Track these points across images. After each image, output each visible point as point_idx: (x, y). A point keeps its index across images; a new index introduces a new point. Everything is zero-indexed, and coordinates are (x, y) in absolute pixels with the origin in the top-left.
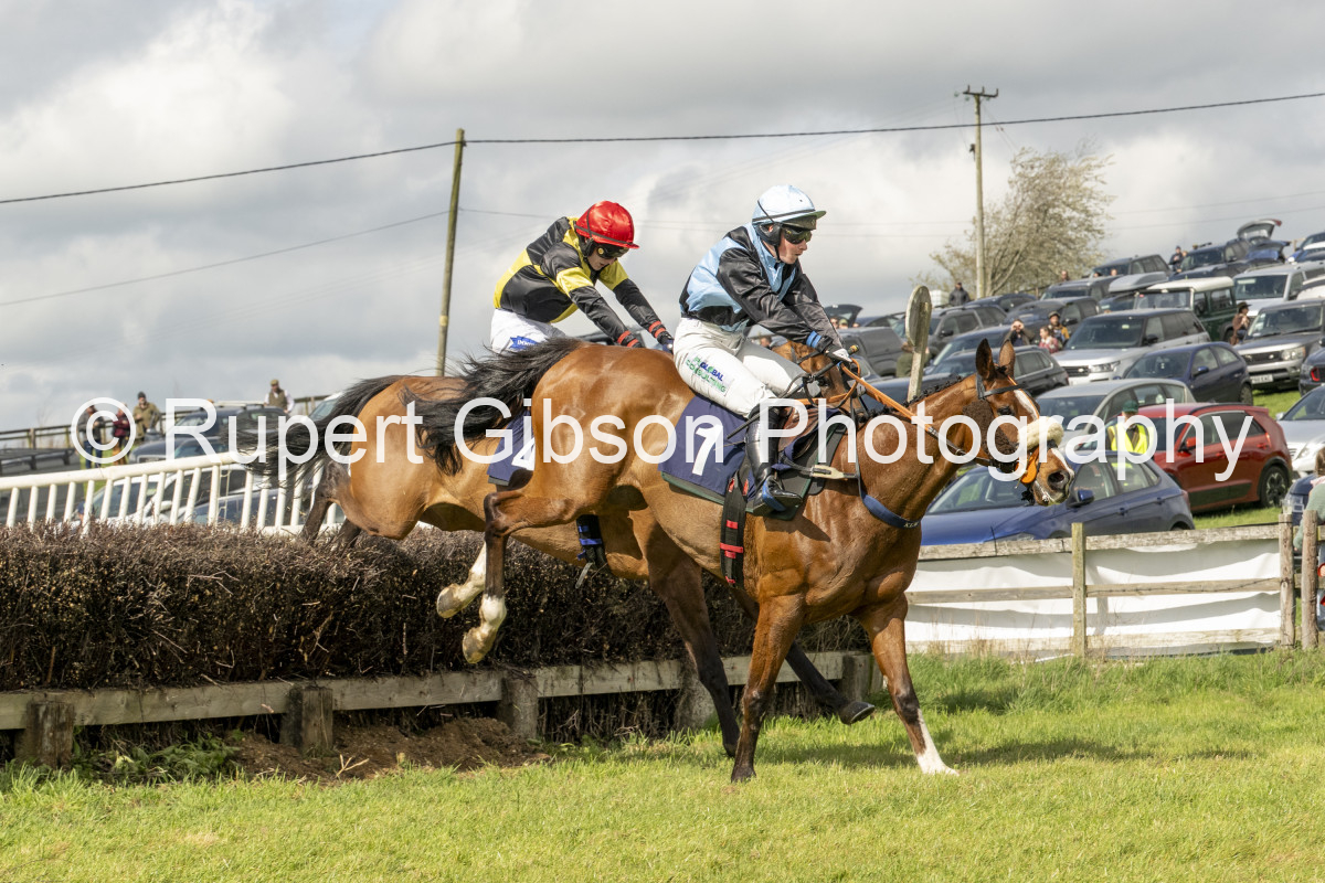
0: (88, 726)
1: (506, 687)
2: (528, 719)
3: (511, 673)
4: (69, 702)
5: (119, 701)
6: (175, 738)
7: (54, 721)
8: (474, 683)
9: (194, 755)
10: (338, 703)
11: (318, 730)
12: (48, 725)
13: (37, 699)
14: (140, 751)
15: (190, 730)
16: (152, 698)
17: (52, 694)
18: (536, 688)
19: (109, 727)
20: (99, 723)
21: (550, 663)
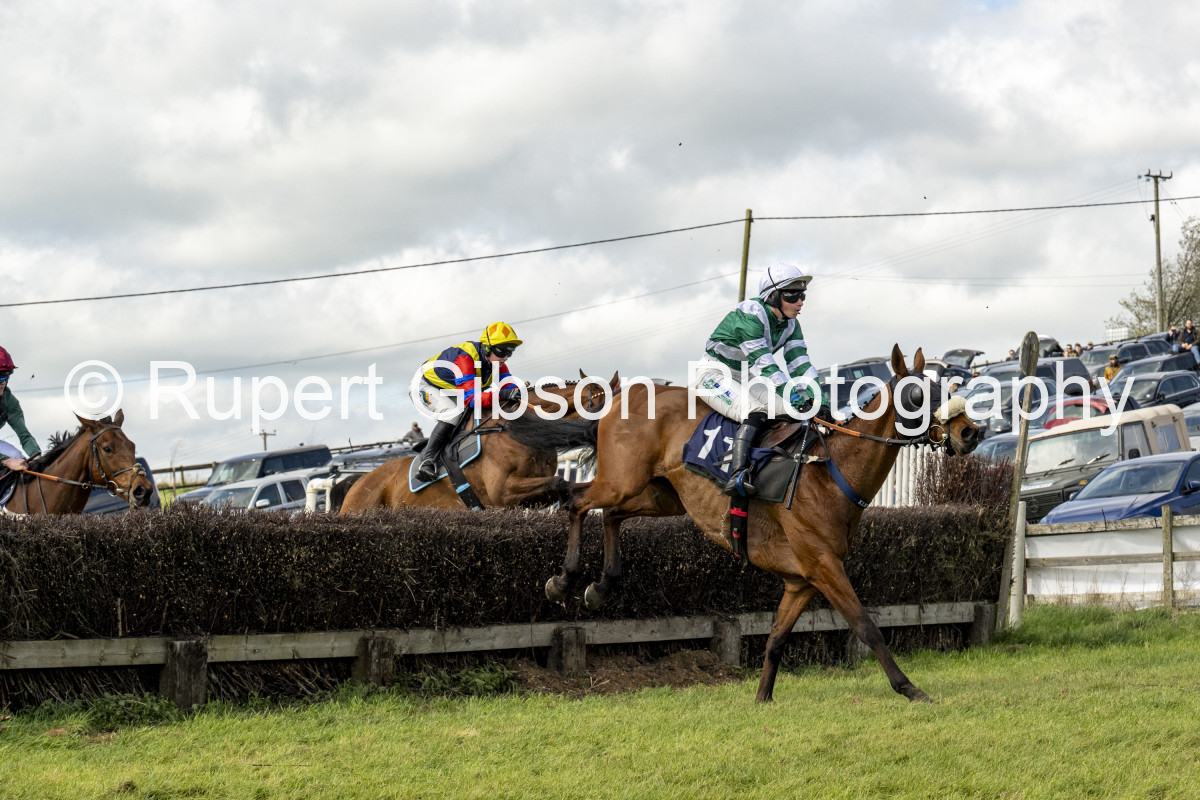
0: (404, 655)
1: (716, 628)
2: (734, 651)
3: (720, 617)
4: (391, 637)
5: (427, 637)
6: (469, 664)
7: (380, 651)
8: (693, 625)
9: (483, 676)
10: (591, 639)
11: (574, 658)
12: (375, 654)
13: (367, 635)
14: (443, 673)
15: (479, 658)
16: (451, 635)
17: (379, 633)
18: (739, 628)
19: (421, 655)
20: (413, 652)
21: (749, 610)
